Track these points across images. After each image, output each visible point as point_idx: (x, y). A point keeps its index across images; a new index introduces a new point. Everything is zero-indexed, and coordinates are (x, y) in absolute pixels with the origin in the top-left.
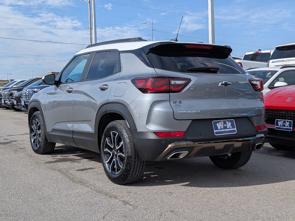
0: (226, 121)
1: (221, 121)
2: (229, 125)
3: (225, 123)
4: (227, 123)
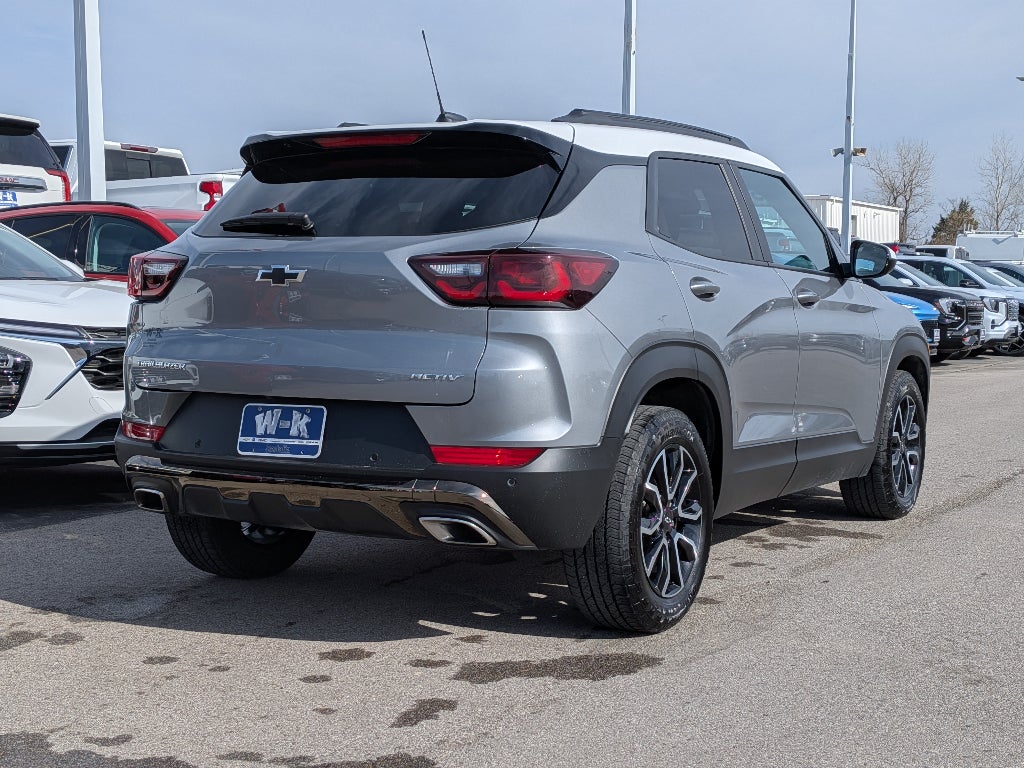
0: (296, 409)
1: (272, 409)
2: (299, 423)
3: (287, 415)
4: (296, 415)
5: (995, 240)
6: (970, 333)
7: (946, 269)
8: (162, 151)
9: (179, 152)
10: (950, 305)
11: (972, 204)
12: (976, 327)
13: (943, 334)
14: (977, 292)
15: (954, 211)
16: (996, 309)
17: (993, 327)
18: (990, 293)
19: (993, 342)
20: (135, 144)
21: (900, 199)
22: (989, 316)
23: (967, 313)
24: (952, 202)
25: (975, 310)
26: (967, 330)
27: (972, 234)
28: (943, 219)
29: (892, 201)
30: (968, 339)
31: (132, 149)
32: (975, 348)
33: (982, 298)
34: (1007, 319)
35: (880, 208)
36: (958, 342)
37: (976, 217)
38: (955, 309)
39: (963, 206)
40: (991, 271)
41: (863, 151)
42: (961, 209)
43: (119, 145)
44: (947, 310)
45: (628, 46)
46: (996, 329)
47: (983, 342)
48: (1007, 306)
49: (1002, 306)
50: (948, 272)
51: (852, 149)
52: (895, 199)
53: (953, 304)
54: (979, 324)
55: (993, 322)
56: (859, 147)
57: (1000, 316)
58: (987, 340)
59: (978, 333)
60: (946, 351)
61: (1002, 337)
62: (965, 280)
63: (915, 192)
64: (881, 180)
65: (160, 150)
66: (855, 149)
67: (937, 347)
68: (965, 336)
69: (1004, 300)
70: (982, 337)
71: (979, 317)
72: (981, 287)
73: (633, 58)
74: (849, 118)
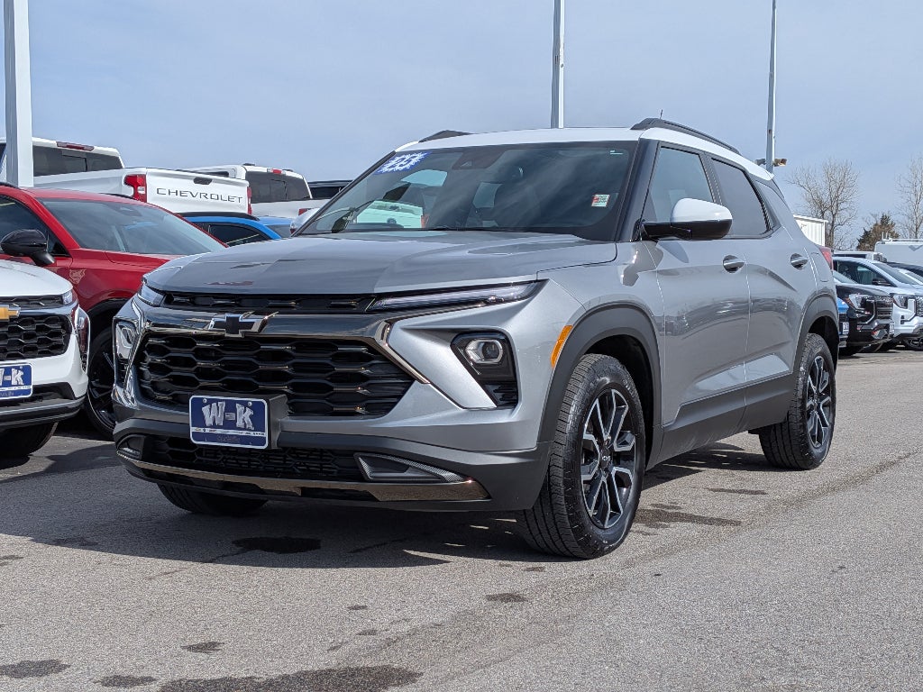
5: (911, 247)
6: (879, 327)
7: (860, 269)
8: (98, 149)
9: (115, 151)
10: (861, 300)
11: (893, 218)
12: (885, 322)
13: (852, 328)
14: (888, 290)
15: (876, 225)
16: (906, 305)
17: (902, 322)
18: (900, 291)
19: (903, 337)
20: (72, 142)
21: (827, 213)
22: (898, 311)
23: (877, 308)
24: (875, 216)
25: (883, 305)
26: (876, 324)
27: (890, 242)
28: (866, 232)
29: (819, 215)
30: (877, 333)
31: (68, 147)
32: (885, 341)
33: (892, 295)
34: (916, 315)
35: (808, 220)
36: (868, 336)
37: (897, 229)
38: (865, 304)
39: (885, 220)
40: (904, 272)
41: (783, 161)
42: (882, 222)
43: (54, 142)
44: (857, 305)
45: (556, 59)
46: (906, 324)
47: (892, 336)
48: (916, 302)
49: (911, 302)
50: (863, 272)
51: (773, 159)
52: (823, 213)
53: (863, 300)
54: (888, 318)
55: (903, 317)
56: (780, 158)
57: (909, 312)
58: (896, 335)
59: (887, 327)
60: (856, 344)
61: (911, 332)
62: (877, 279)
63: (841, 207)
64: (809, 196)
65: (96, 148)
66: (776, 160)
67: (847, 340)
68: (875, 330)
69: (913, 297)
70: (892, 331)
71: (889, 312)
72: (892, 285)
73: (561, 70)
74: (770, 131)
